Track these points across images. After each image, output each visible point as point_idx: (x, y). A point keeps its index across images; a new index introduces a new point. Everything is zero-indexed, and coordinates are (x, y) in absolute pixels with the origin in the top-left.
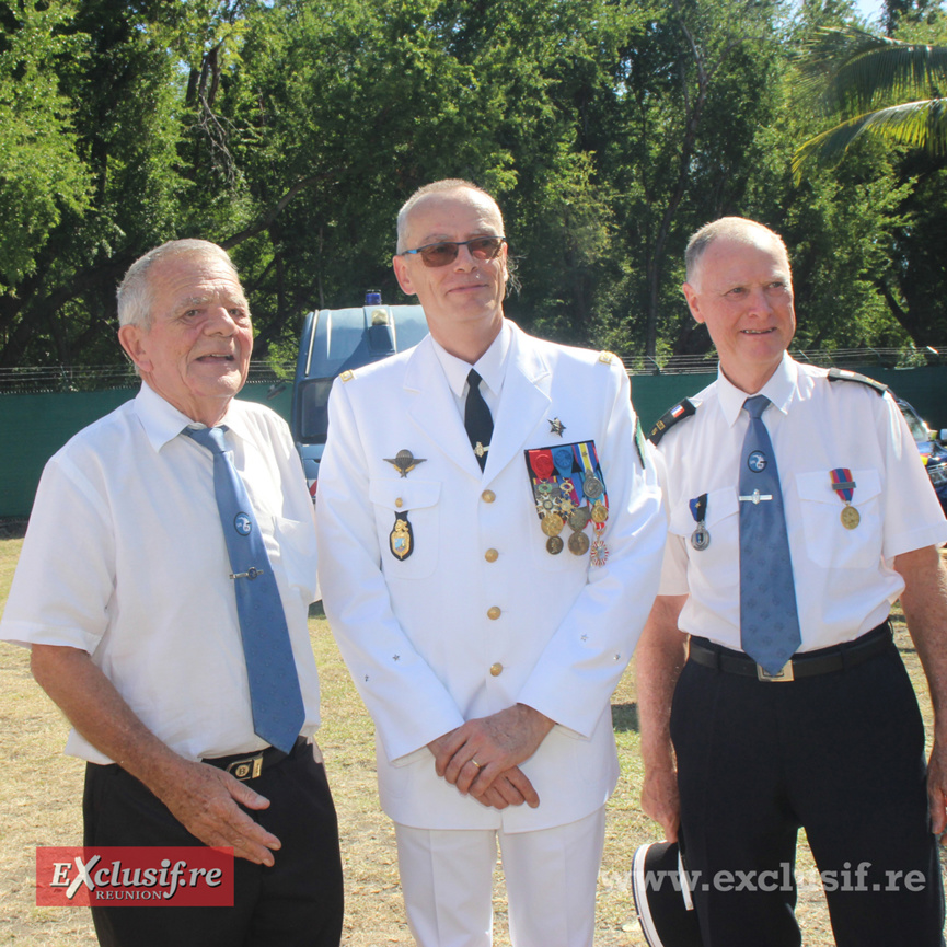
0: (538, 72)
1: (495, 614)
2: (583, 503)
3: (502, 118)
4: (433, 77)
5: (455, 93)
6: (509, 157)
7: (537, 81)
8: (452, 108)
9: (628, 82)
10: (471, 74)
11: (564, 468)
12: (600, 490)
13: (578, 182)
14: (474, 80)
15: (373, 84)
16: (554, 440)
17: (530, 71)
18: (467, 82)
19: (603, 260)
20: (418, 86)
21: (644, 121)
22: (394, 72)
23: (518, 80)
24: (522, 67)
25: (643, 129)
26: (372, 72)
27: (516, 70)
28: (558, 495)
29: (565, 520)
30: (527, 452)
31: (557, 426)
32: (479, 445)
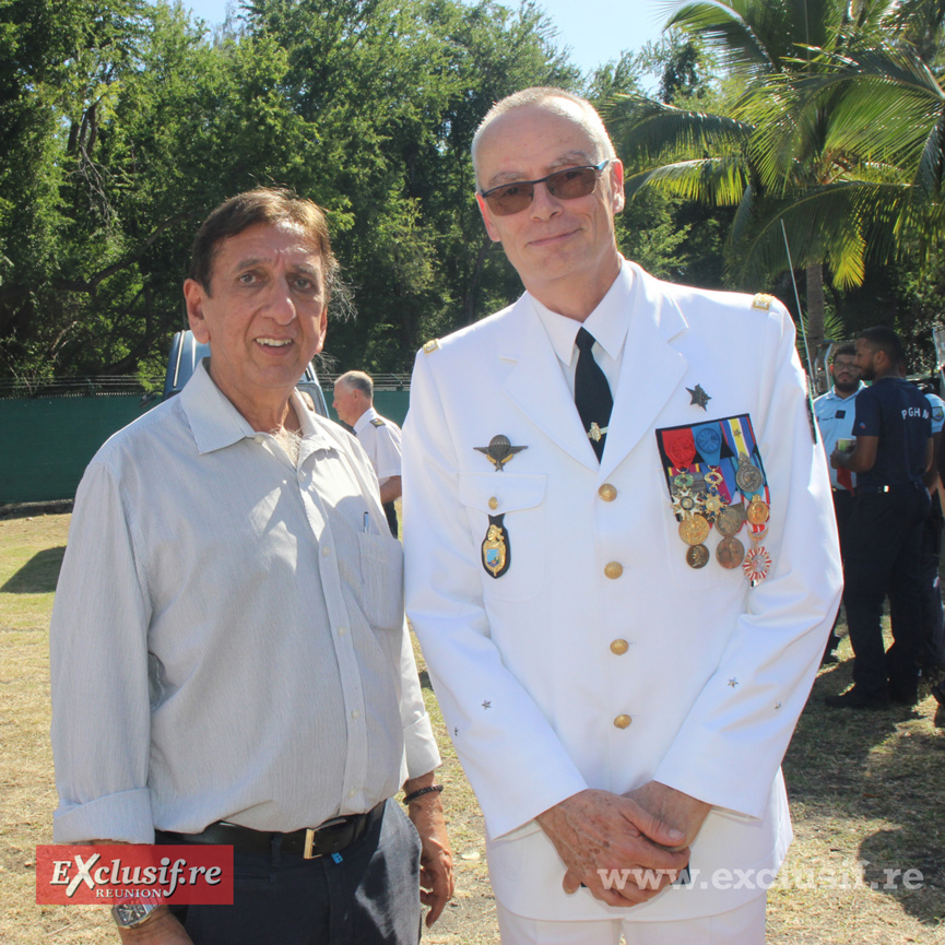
0: (372, 130)
1: (620, 647)
2: (736, 498)
3: (341, 168)
4: (282, 133)
5: (301, 146)
6: (347, 202)
7: (371, 137)
8: (298, 160)
9: (449, 140)
10: (315, 131)
11: (711, 453)
12: (759, 481)
13: (406, 225)
14: (317, 135)
15: (230, 138)
17: (365, 129)
18: (312, 137)
19: (427, 291)
20: (269, 140)
21: (462, 173)
22: (248, 127)
23: (355, 136)
24: (359, 125)
25: (461, 180)
26: (229, 126)
27: (353, 128)
28: (702, 490)
29: (711, 522)
30: (659, 433)
31: (699, 397)
32: (594, 426)
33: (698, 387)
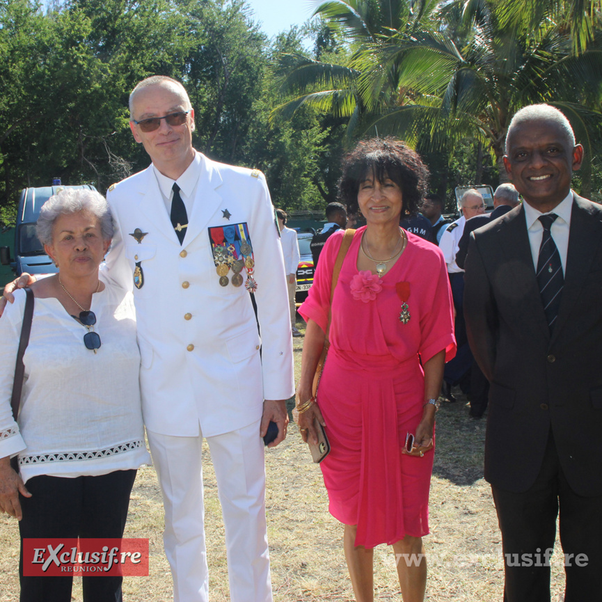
0: (143, 68)
1: (189, 317)
2: (240, 258)
3: (124, 91)
4: (88, 69)
5: (100, 77)
7: (142, 72)
8: (97, 85)
9: (189, 75)
10: (108, 68)
11: (230, 238)
12: (250, 250)
14: (109, 71)
15: (56, 71)
16: (225, 222)
17: (138, 68)
18: (105, 71)
20: (80, 73)
21: (197, 95)
22: (67, 66)
23: (133, 72)
24: (134, 65)
25: (197, 99)
26: (56, 65)
27: (131, 67)
28: (226, 253)
29: (229, 267)
30: (209, 229)
31: (227, 214)
32: (179, 225)
33: (226, 210)
